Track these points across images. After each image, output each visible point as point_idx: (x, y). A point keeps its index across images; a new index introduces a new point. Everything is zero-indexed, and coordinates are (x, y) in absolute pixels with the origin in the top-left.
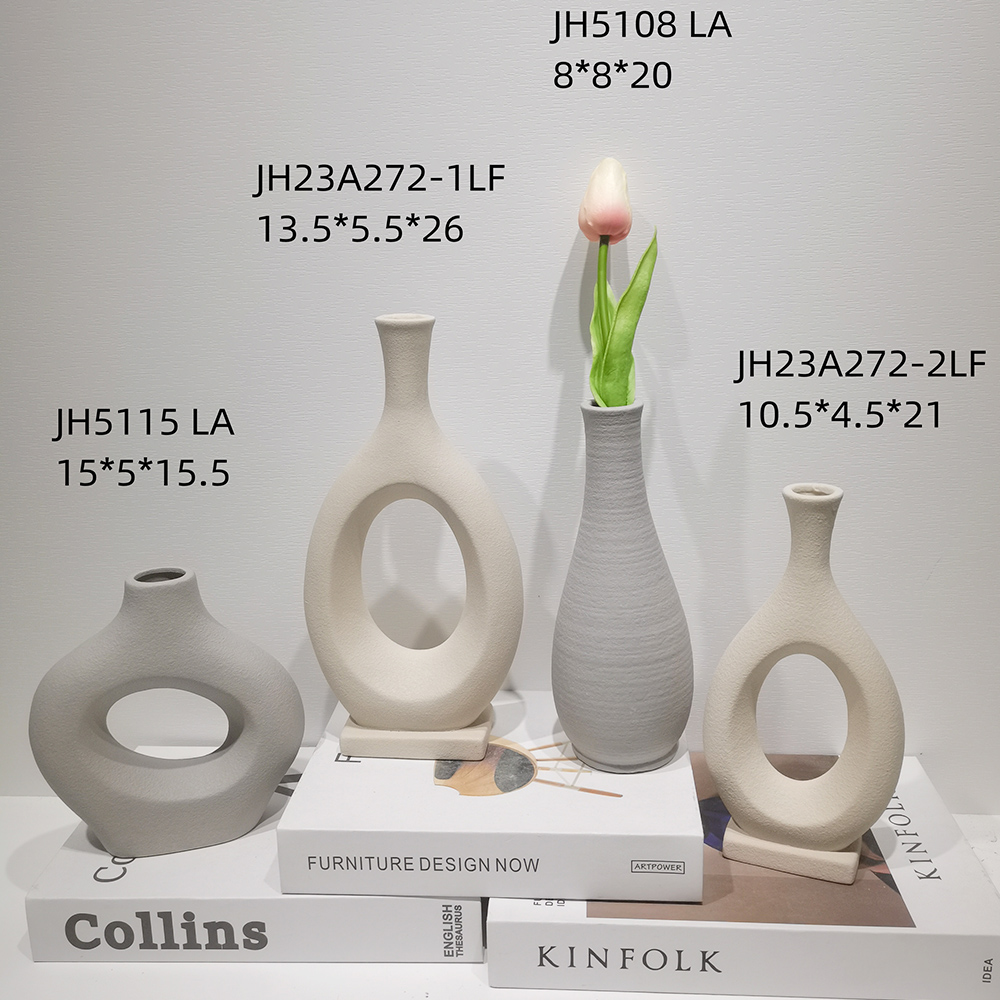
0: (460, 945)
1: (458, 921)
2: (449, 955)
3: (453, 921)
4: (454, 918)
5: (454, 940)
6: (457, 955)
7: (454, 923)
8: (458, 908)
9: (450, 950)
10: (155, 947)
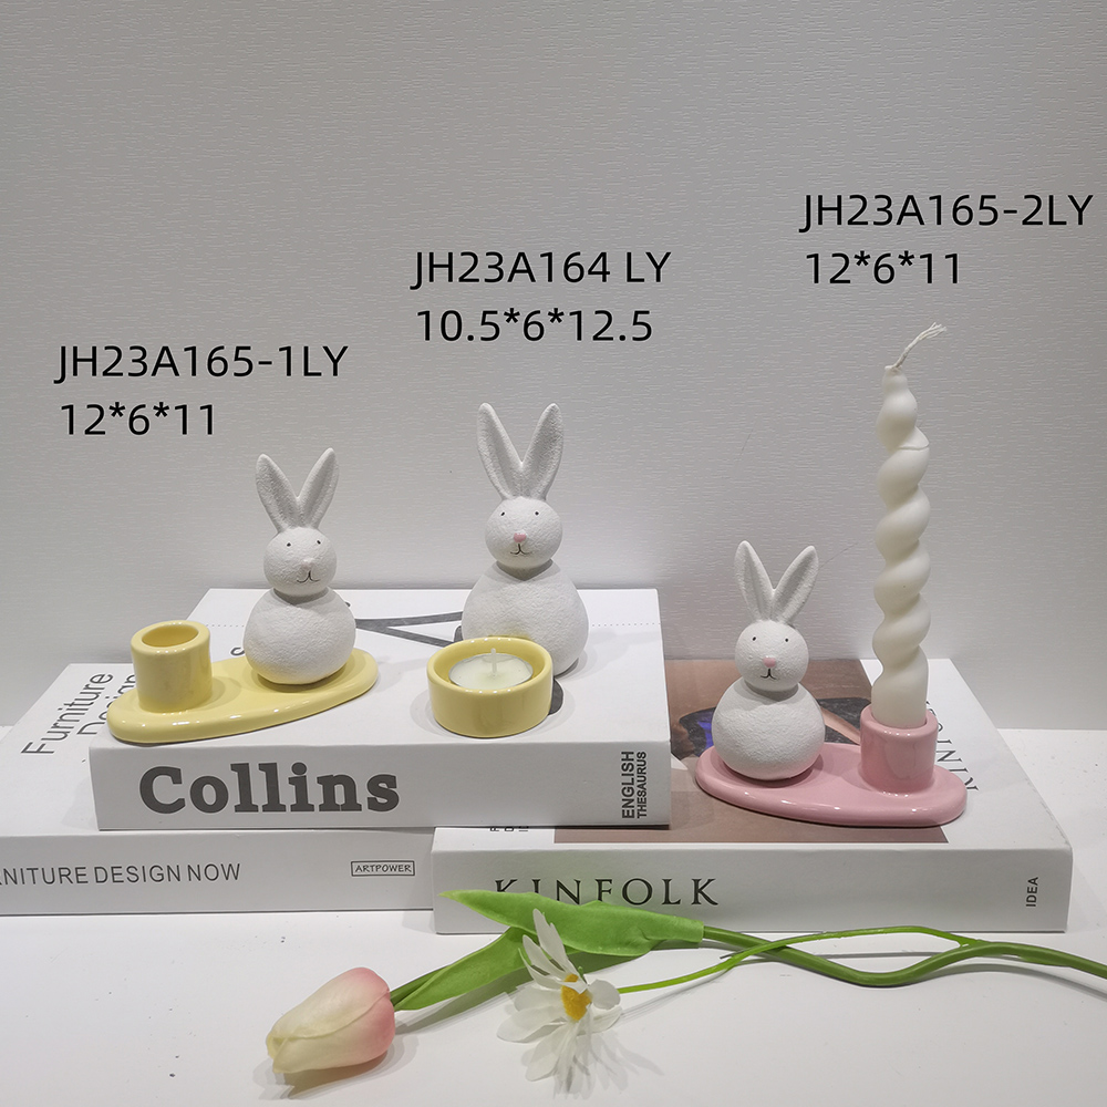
0: (642, 803)
1: (641, 772)
2: (628, 816)
3: (635, 771)
4: (636, 768)
5: (635, 797)
6: (639, 815)
7: (636, 775)
8: (641, 755)
9: (630, 809)
10: (255, 809)
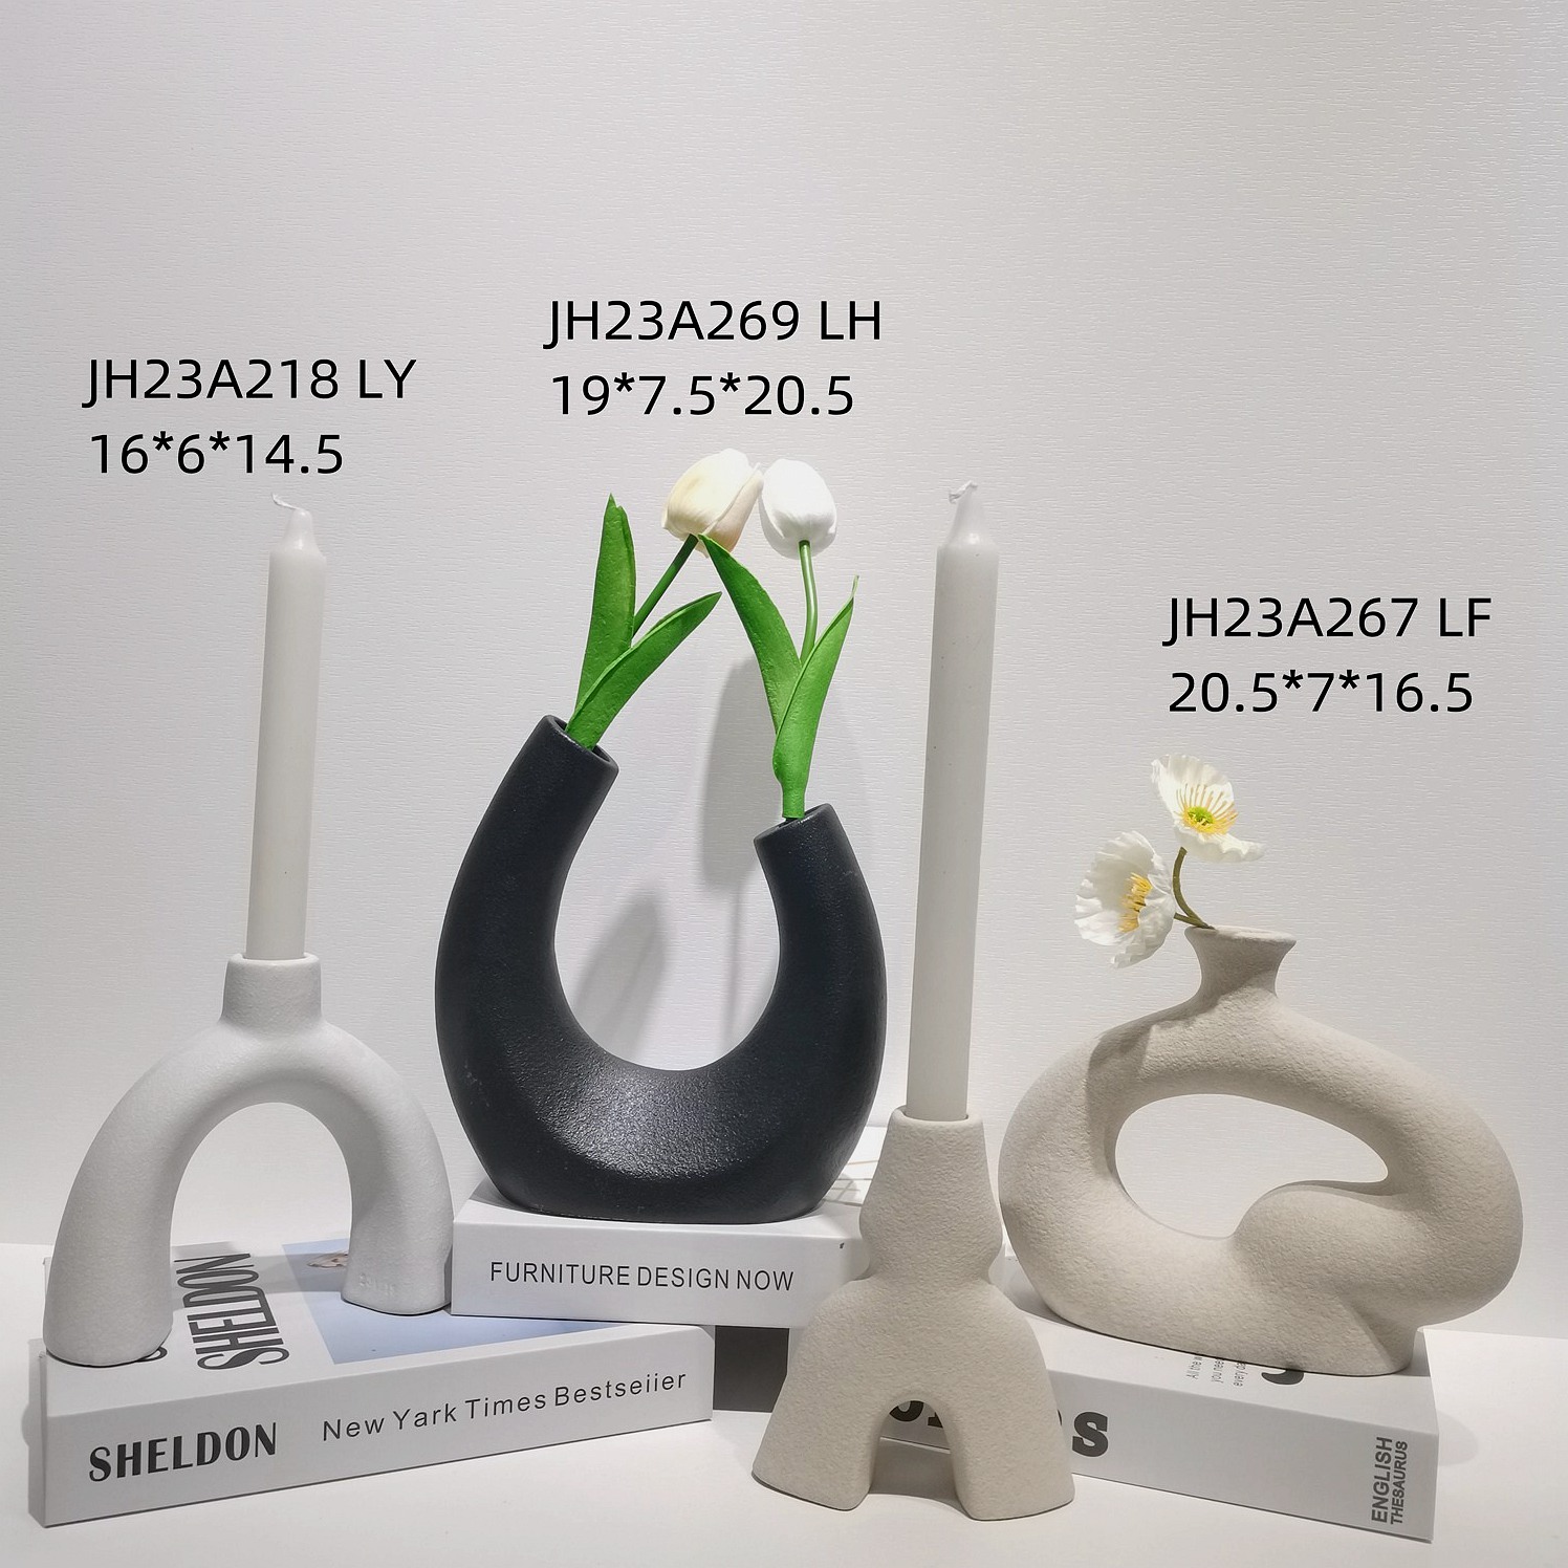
0: (1398, 1506)
1: (1399, 1466)
2: (1379, 1519)
3: (1391, 1465)
4: (1393, 1460)
5: (1389, 1496)
6: (1393, 1521)
7: (1393, 1468)
8: (1401, 1446)
9: (1382, 1511)
